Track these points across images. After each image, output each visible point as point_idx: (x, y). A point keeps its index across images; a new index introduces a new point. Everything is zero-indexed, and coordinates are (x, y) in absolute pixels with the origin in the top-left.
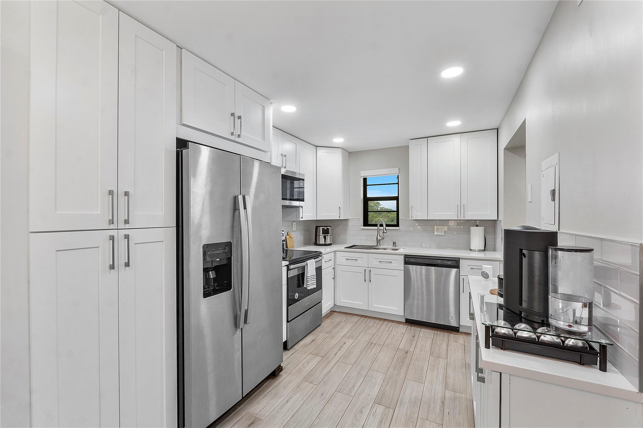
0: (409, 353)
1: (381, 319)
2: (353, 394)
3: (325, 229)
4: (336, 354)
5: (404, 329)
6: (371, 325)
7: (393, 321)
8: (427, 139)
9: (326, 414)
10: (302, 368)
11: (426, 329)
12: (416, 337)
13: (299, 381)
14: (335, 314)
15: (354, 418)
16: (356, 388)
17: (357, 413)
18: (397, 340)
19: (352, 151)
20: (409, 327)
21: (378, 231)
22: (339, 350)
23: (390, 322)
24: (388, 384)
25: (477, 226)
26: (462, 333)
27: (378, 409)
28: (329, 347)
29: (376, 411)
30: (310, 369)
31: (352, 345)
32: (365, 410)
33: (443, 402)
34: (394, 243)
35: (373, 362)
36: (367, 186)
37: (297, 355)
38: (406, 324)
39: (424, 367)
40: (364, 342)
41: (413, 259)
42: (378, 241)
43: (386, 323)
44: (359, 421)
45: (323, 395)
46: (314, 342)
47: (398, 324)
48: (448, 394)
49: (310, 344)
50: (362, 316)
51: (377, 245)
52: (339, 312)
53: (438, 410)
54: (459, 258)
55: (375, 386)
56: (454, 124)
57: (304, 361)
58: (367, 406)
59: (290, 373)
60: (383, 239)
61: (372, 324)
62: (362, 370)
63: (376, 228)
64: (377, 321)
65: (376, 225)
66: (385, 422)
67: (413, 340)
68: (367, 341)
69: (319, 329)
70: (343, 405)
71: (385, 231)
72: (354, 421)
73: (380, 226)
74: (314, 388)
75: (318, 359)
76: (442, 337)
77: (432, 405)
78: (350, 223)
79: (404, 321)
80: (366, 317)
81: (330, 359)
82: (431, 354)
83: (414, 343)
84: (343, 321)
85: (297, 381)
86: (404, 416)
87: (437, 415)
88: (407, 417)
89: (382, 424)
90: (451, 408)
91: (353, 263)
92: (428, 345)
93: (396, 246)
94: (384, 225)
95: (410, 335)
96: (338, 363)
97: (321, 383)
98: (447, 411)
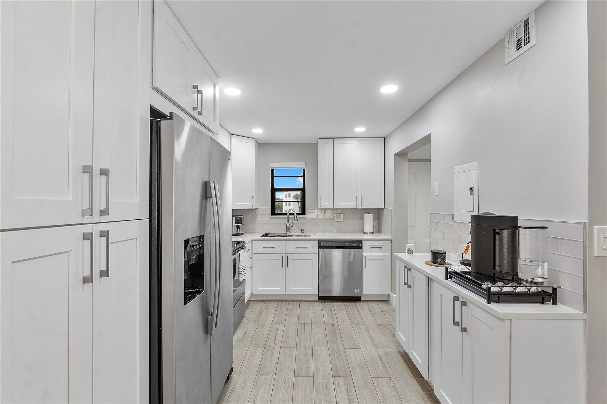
0: (335, 326)
1: (297, 301)
2: (311, 374)
3: (238, 218)
4: (275, 341)
5: (319, 306)
6: (291, 308)
7: (308, 301)
8: (333, 140)
9: (298, 401)
10: (249, 363)
11: (337, 303)
12: (333, 311)
13: (253, 377)
14: (252, 303)
15: (325, 396)
16: (311, 368)
17: (324, 390)
18: (320, 316)
19: (260, 143)
20: (323, 303)
21: (288, 219)
22: (276, 336)
23: (305, 302)
24: (335, 357)
25: (368, 214)
26: (363, 301)
27: (339, 380)
28: (264, 336)
29: (338, 383)
30: (258, 362)
31: (285, 330)
32: (329, 385)
33: (381, 359)
34: (302, 230)
35: (311, 341)
36: (275, 177)
37: (237, 352)
38: (319, 302)
39: (352, 335)
40: (294, 324)
41: (327, 243)
42: (288, 229)
43: (302, 303)
44: (330, 397)
45: (285, 383)
46: (246, 334)
47: (313, 303)
48: (381, 352)
49: (244, 337)
50: (279, 301)
51: (287, 232)
52: (255, 301)
53: (381, 367)
54: (361, 240)
55: (325, 362)
56: (360, 130)
57: (247, 356)
58: (329, 382)
59: (240, 372)
60: (292, 226)
61: (291, 306)
62: (306, 350)
63: (286, 216)
64: (294, 303)
65: (285, 214)
66: (351, 390)
67: (332, 314)
68: (296, 323)
69: (244, 321)
70: (309, 387)
71: (296, 220)
72: (327, 399)
73: (289, 215)
74: (273, 380)
75: (260, 351)
76: (351, 306)
77: (375, 364)
78: (259, 213)
79: (317, 298)
80: (283, 300)
81: (272, 348)
82: (352, 323)
83: (334, 315)
84: (264, 308)
85: (252, 378)
86: (361, 380)
87: (383, 371)
88: (365, 381)
89: (349, 393)
90: (389, 363)
91: (271, 251)
92: (345, 315)
93: (304, 233)
94: (295, 214)
95: (328, 310)
96: (282, 350)
97: (277, 373)
98: (387, 365)
